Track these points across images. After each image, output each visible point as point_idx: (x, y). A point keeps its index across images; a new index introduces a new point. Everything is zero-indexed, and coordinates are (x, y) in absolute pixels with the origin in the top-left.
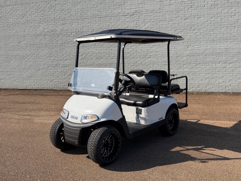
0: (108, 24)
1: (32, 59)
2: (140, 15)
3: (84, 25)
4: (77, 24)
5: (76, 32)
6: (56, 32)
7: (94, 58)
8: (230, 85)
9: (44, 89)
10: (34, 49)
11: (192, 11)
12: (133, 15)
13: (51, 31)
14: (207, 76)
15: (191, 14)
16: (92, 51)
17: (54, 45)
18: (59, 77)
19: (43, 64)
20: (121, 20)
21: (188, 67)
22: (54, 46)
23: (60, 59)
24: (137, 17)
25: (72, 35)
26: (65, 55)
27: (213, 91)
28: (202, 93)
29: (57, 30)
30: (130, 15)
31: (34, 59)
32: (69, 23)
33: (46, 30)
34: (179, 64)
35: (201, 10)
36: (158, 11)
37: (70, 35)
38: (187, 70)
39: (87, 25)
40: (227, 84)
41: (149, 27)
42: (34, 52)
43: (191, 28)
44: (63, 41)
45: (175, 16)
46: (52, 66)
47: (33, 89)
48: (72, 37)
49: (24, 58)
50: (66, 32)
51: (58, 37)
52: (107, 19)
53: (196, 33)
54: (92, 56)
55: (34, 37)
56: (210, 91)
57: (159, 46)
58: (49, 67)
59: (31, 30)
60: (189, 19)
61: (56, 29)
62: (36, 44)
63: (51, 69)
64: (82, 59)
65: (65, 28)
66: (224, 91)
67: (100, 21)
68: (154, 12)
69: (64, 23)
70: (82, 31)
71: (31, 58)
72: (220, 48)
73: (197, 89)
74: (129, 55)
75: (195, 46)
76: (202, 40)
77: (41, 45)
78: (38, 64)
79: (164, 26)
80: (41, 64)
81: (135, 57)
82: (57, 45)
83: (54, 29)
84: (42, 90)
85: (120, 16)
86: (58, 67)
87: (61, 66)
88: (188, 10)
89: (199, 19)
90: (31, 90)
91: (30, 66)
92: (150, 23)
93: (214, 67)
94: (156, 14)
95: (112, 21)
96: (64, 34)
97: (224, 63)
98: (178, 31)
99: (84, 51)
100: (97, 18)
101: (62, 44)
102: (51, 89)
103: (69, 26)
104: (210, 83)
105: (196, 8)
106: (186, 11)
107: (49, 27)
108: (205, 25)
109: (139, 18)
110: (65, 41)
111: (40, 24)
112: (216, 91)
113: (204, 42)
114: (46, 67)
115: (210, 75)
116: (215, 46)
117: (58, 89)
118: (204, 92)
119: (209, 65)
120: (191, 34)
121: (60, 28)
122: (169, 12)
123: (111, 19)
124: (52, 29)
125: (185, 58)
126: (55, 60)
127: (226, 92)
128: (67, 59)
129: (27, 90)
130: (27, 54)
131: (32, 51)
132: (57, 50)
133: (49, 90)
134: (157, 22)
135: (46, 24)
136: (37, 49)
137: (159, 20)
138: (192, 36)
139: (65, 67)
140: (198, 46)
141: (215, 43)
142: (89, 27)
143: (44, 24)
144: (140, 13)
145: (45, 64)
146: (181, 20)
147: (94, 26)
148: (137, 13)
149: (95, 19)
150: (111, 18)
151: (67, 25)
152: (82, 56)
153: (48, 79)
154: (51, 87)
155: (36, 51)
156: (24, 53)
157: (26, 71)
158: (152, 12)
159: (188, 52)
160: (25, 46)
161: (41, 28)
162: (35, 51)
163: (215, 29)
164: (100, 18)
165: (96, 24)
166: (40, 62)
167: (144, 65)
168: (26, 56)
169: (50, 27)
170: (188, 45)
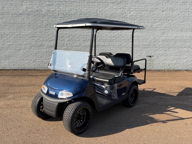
0: (96, 9)
1: (12, 39)
2: (126, 4)
3: (72, 8)
4: (65, 6)
5: (63, 14)
6: (41, 13)
7: (81, 40)
8: (191, 64)
9: (26, 69)
10: (15, 28)
11: (169, 5)
12: (120, 3)
13: (35, 11)
14: (175, 58)
15: (168, 7)
16: (80, 33)
17: (39, 25)
18: (43, 57)
19: (25, 44)
20: (108, 7)
21: (163, 50)
22: (38, 27)
23: (44, 39)
24: (123, 6)
25: (59, 17)
26: (51, 36)
27: (179, 69)
28: (171, 70)
29: (42, 11)
30: (117, 3)
31: (14, 39)
32: (56, 5)
33: (30, 10)
34: (156, 47)
35: (175, 5)
36: (142, 2)
37: (57, 17)
38: (161, 52)
39: (75, 8)
40: (189, 64)
41: (134, 15)
42: (15, 32)
43: (167, 19)
44: (49, 22)
45: (156, 8)
46: (35, 46)
47: (13, 69)
48: (59, 19)
49: (3, 37)
50: (53, 13)
51: (44, 17)
52: (96, 4)
53: (170, 23)
54: (79, 38)
55: (15, 16)
56: (177, 69)
57: (141, 32)
58: (32, 47)
59: (11, 8)
60: (165, 12)
61: (41, 9)
62: (17, 23)
63: (34, 49)
64: (69, 41)
65: (51, 9)
66: (186, 69)
67: (89, 6)
68: (138, 2)
69: (51, 4)
70: (70, 13)
71: (11, 37)
72: (186, 36)
73: (168, 67)
74: (114, 38)
75: (169, 34)
76: (174, 29)
77: (23, 25)
78: (19, 44)
79: (146, 15)
80: (23, 44)
81: (120, 40)
82: (41, 25)
83: (39, 9)
84: (22, 70)
85: (108, 3)
86: (42, 48)
87: (45, 46)
88: (166, 4)
89: (173, 12)
90: (10, 70)
91: (9, 45)
92: (134, 11)
93: (181, 50)
94: (140, 4)
95: (100, 7)
96: (50, 15)
97: (188, 48)
98: (157, 20)
99: (71, 33)
100: (85, 3)
101: (47, 25)
102: (34, 69)
103: (56, 8)
104: (177, 63)
105: (171, 3)
106: (164, 5)
107: (33, 7)
108: (177, 17)
109: (125, 7)
110: (51, 22)
111: (22, 3)
112: (181, 69)
113: (176, 31)
114: (29, 47)
115: (178, 57)
116: (183, 34)
117: (41, 68)
118: (173, 70)
119: (177, 49)
120: (166, 24)
121: (46, 9)
122: (151, 4)
123: (99, 5)
124: (37, 9)
125: (161, 43)
126: (39, 41)
127: (188, 69)
128: (52, 40)
129: (5, 70)
130: (5, 33)
131: (12, 30)
132: (42, 30)
133: (31, 70)
134: (140, 11)
135: (30, 3)
136: (18, 28)
137: (142, 10)
138: (167, 25)
139: (51, 48)
140: (171, 34)
141: (183, 32)
142: (77, 10)
143: (28, 3)
144: (127, 2)
145: (27, 44)
146: (160, 11)
147: (82, 10)
148: (124, 2)
149: (83, 3)
150: (99, 3)
151: (53, 6)
152: (69, 38)
153: (30, 59)
154: (33, 67)
155: (17, 30)
156: (2, 31)
157: (4, 50)
158: (137, 2)
159: (163, 38)
160: (3, 24)
161: (24, 7)
162: (15, 30)
163: (184, 21)
164: (88, 3)
165: (85, 8)
166: (21, 42)
167: (127, 48)
168: (4, 35)
169: (35, 7)
170: (163, 32)
